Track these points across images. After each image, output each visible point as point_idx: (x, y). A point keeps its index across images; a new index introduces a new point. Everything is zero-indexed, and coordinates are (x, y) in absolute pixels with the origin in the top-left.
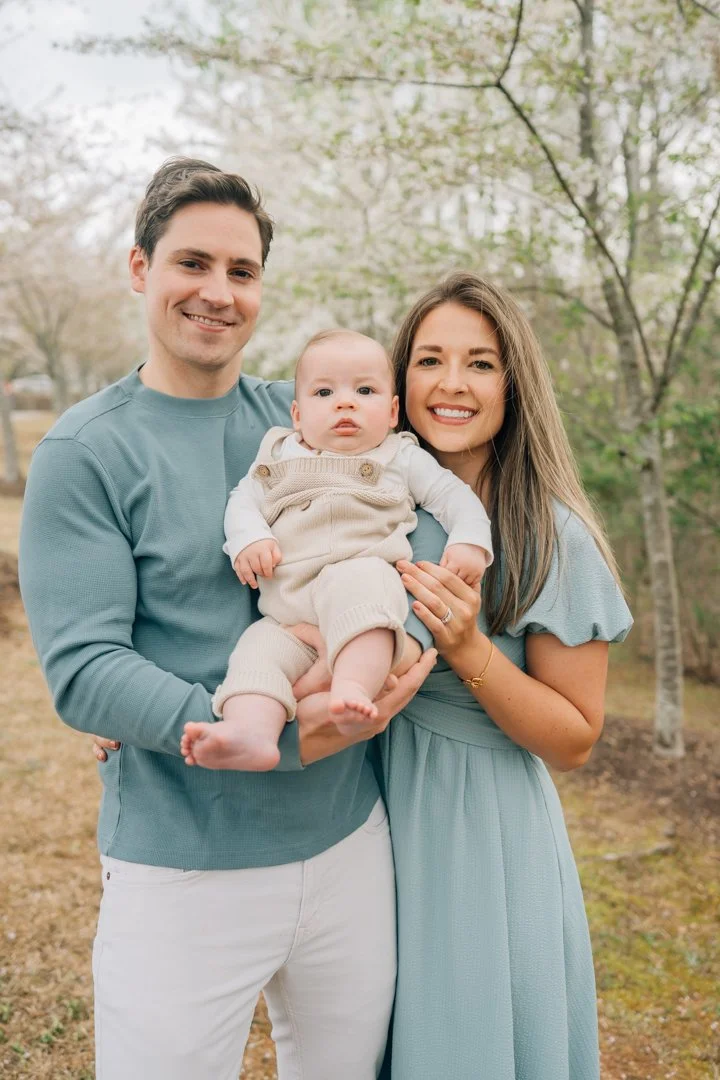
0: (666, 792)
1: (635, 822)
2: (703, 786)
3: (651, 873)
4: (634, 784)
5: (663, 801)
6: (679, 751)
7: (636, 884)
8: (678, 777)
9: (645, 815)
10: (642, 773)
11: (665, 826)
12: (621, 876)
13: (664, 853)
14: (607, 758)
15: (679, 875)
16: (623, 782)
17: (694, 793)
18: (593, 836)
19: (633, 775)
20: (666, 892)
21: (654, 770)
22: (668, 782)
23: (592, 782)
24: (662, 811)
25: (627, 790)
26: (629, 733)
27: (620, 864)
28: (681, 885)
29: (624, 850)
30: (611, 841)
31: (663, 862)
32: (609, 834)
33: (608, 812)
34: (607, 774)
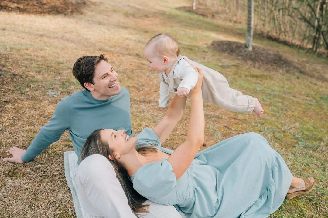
0: (241, 56)
1: (231, 60)
2: (251, 55)
3: (229, 68)
4: (234, 54)
5: (240, 57)
6: (250, 49)
7: (224, 70)
8: (246, 53)
9: (233, 59)
10: (237, 52)
11: (238, 62)
12: (221, 68)
13: (234, 66)
14: (230, 49)
15: (236, 69)
16: (231, 53)
17: (248, 56)
18: (218, 61)
19: (235, 52)
20: (230, 71)
21: (241, 51)
22: (243, 54)
23: (224, 53)
24: (239, 59)
25: (232, 55)
26: (239, 45)
27: (222, 66)
28: (234, 71)
29: (225, 64)
30: (223, 63)
31: (233, 67)
32: (223, 62)
33: (225, 58)
34: (228, 51)
